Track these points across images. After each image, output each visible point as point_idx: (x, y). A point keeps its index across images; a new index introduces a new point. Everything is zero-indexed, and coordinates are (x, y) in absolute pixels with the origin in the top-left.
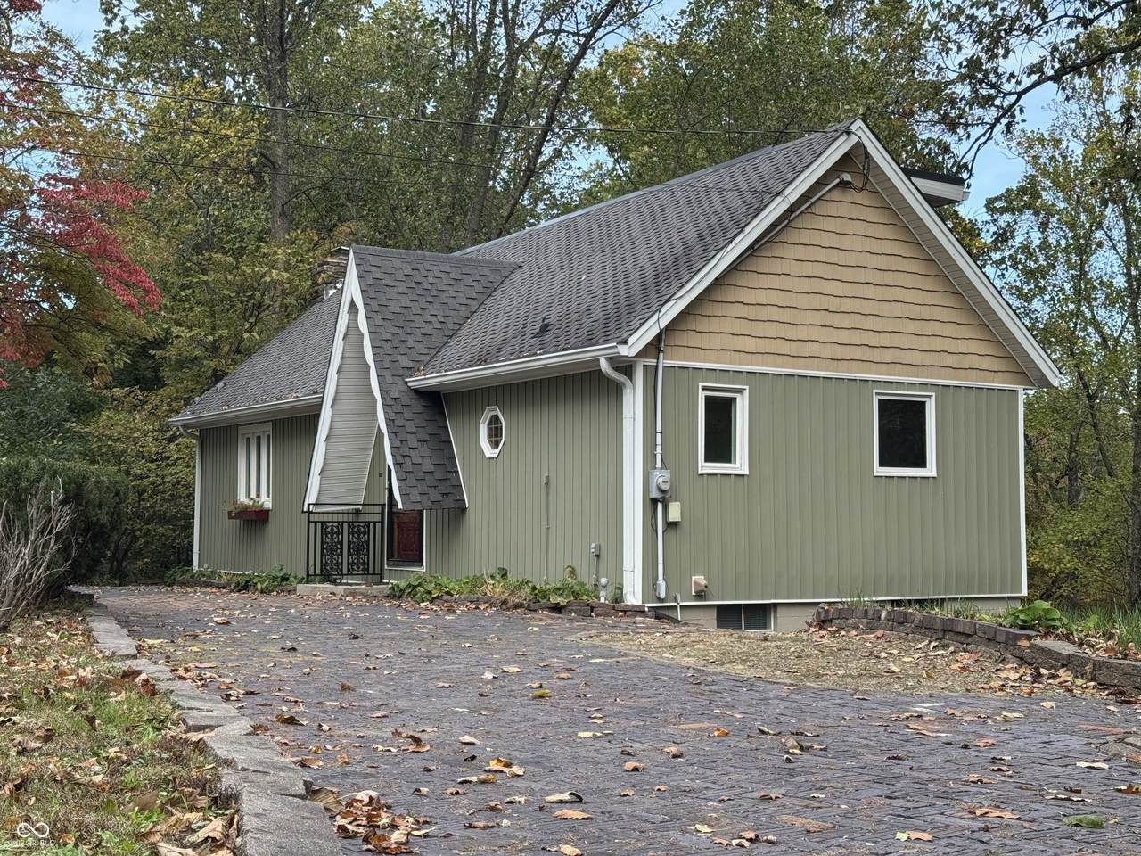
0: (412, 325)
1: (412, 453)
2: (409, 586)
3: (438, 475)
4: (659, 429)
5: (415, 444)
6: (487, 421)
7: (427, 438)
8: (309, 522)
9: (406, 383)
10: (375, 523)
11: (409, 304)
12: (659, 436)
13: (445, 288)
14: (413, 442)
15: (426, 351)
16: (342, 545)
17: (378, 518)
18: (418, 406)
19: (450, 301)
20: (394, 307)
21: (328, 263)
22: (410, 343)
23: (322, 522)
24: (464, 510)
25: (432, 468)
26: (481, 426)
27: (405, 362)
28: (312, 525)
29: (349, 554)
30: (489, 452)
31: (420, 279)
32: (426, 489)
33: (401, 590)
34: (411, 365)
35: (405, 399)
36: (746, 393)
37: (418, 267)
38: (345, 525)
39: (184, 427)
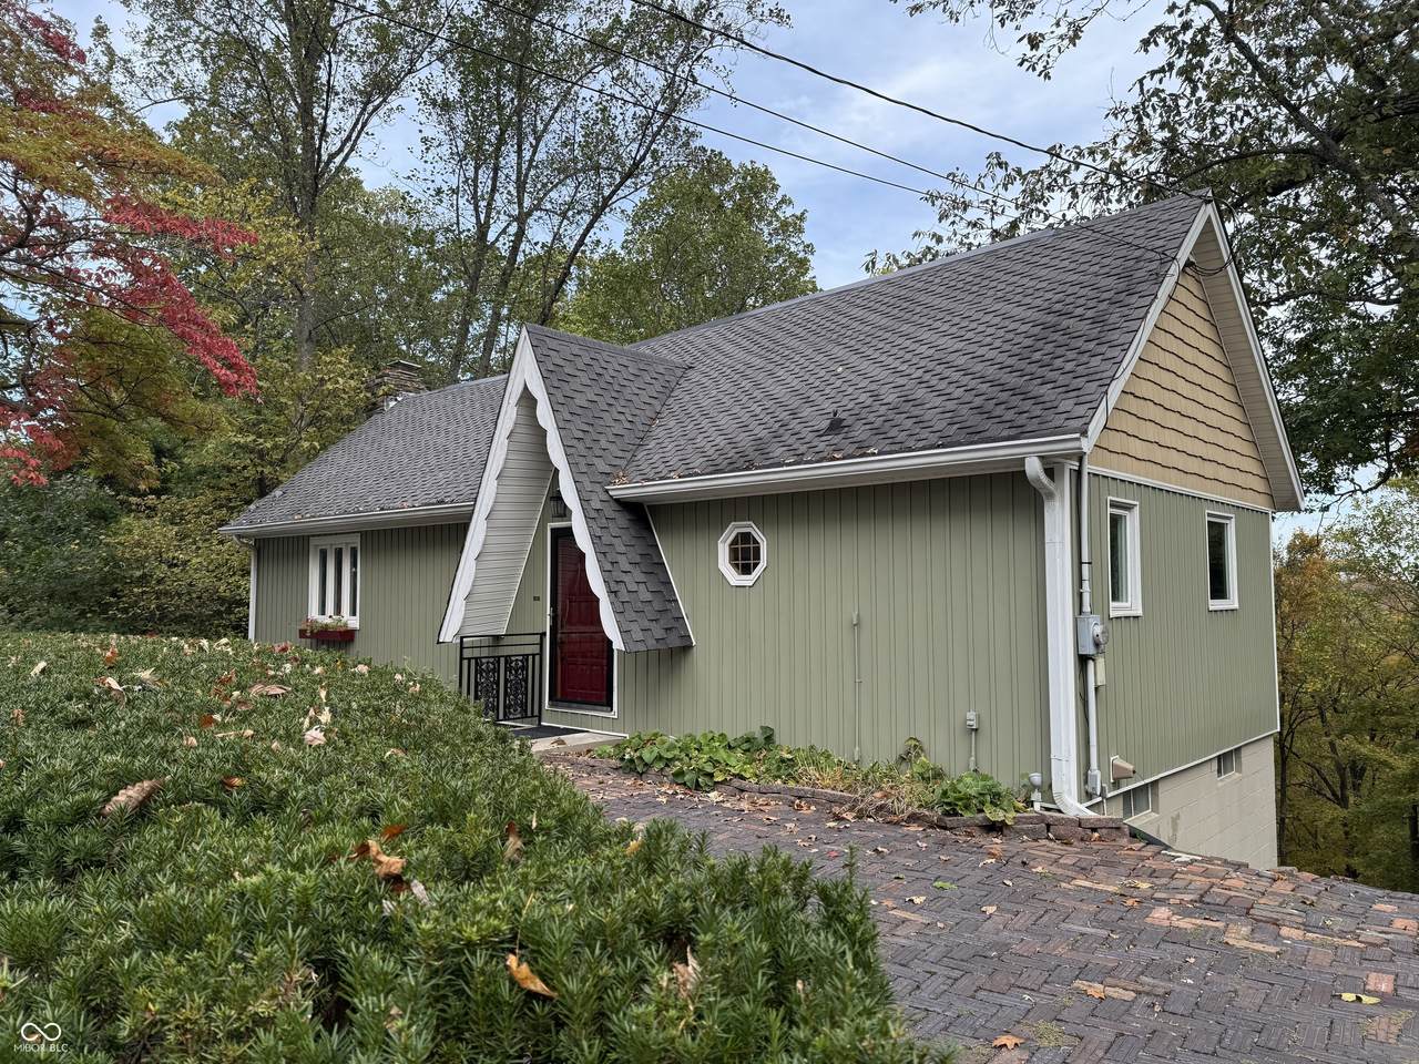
0: (601, 422)
1: (626, 578)
2: (660, 758)
3: (657, 606)
4: (1085, 558)
5: (627, 567)
6: (729, 541)
7: (638, 559)
8: (462, 659)
9: (607, 491)
10: (534, 655)
11: (595, 398)
12: (1085, 568)
13: (625, 383)
14: (624, 564)
15: (620, 454)
16: (498, 685)
17: (536, 649)
18: (622, 520)
19: (634, 398)
20: (580, 400)
21: (388, 375)
22: (603, 443)
23: (476, 659)
24: (690, 647)
25: (649, 597)
26: (720, 546)
27: (602, 466)
28: (465, 662)
29: (506, 694)
30: (733, 577)
31: (601, 371)
32: (647, 624)
33: (646, 764)
34: (608, 469)
35: (610, 510)
36: (1137, 510)
37: (598, 357)
38: (502, 660)
39: (239, 536)
